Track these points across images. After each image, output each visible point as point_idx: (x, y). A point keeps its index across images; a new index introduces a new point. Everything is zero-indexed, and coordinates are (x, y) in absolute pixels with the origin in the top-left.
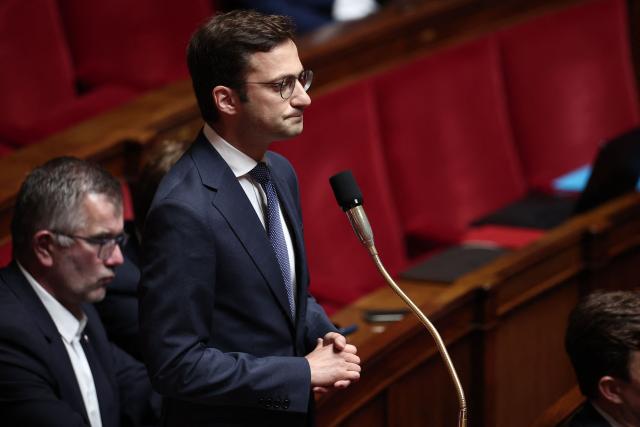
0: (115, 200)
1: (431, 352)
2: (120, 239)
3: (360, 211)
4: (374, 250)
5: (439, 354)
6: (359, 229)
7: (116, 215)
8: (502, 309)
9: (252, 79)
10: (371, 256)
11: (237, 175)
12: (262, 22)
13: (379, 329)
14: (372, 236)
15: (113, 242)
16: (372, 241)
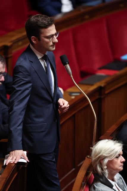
0: (3, 63)
1: (87, 104)
2: (4, 74)
3: (68, 66)
4: (72, 76)
5: (89, 104)
6: (68, 71)
7: (3, 67)
8: (107, 92)
9: (42, 35)
10: (71, 78)
11: (39, 58)
12: (45, 20)
13: (73, 97)
14: (71, 72)
15: (2, 75)
16: (71, 74)
